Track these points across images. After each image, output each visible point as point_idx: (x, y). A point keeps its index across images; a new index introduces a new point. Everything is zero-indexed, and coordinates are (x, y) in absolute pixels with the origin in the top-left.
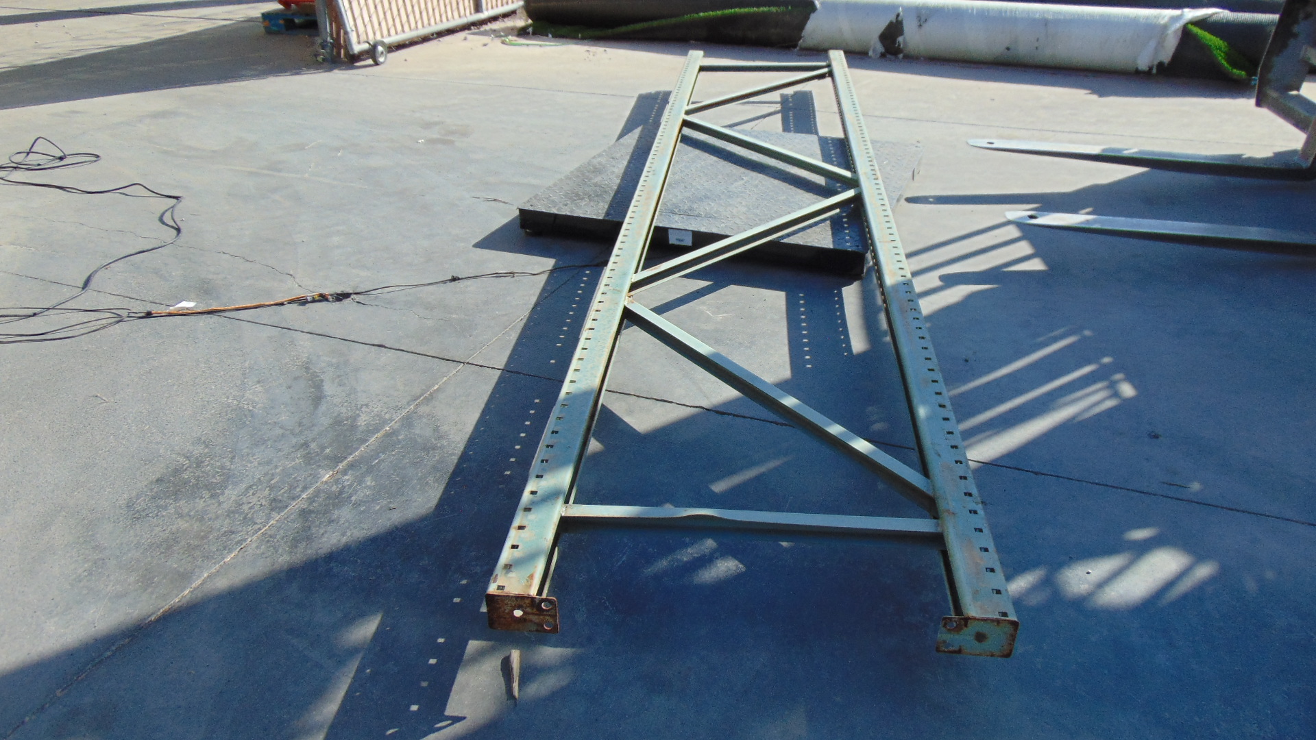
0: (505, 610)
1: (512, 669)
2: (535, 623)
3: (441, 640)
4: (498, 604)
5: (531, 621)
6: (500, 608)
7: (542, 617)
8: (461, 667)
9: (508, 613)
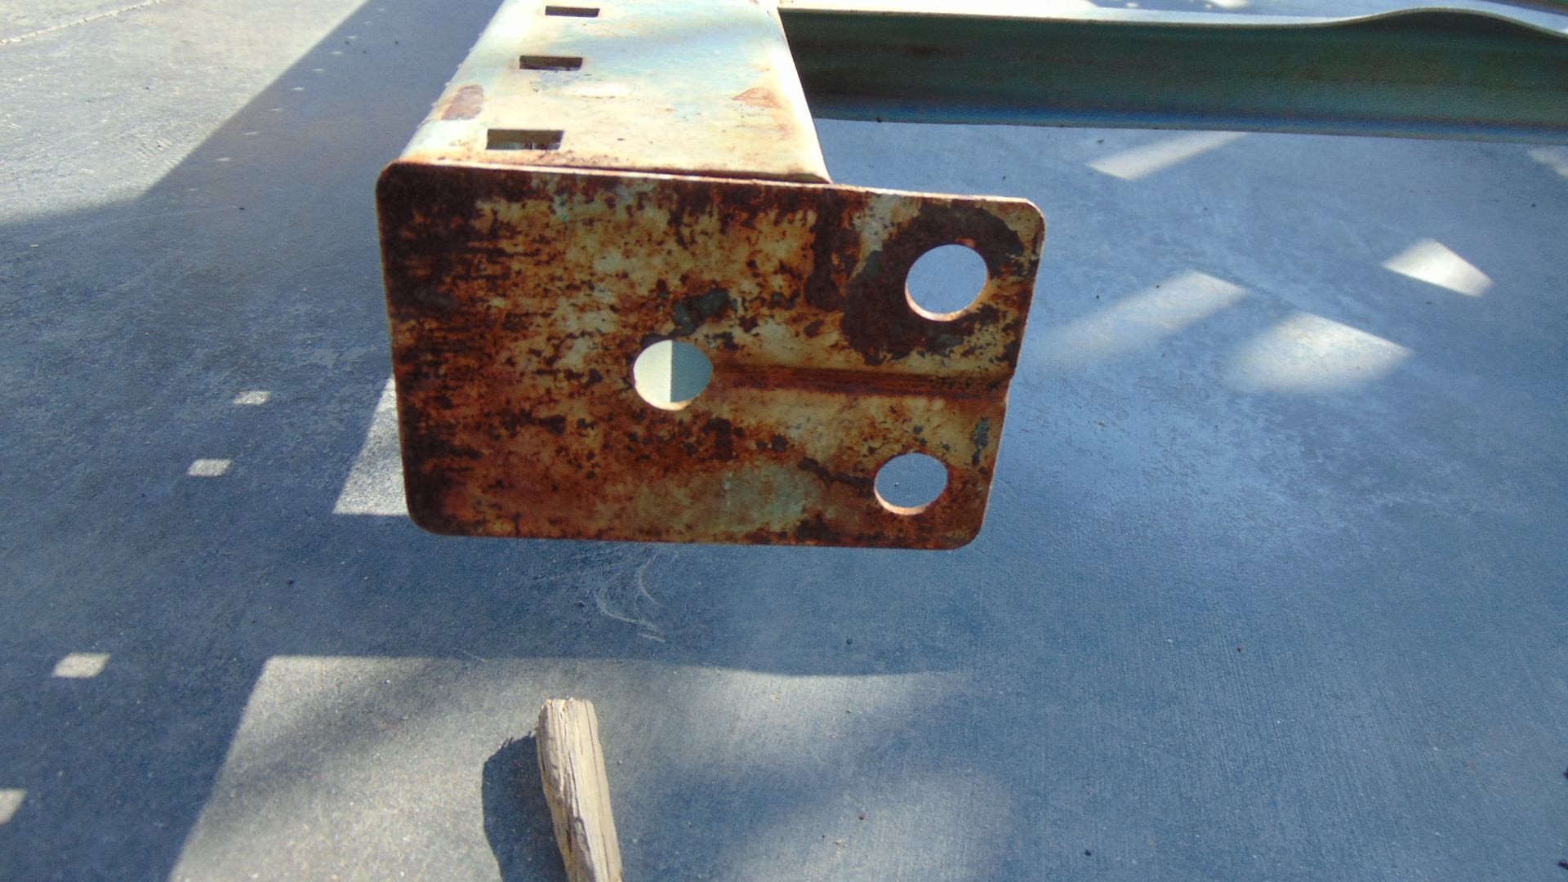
0: (560, 343)
1: (572, 823)
2: (808, 464)
3: (80, 666)
4: (496, 284)
5: (778, 446)
6: (516, 323)
7: (875, 406)
8: (199, 833)
9: (586, 382)
